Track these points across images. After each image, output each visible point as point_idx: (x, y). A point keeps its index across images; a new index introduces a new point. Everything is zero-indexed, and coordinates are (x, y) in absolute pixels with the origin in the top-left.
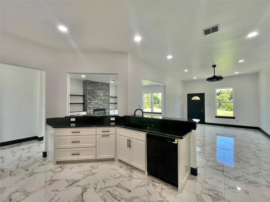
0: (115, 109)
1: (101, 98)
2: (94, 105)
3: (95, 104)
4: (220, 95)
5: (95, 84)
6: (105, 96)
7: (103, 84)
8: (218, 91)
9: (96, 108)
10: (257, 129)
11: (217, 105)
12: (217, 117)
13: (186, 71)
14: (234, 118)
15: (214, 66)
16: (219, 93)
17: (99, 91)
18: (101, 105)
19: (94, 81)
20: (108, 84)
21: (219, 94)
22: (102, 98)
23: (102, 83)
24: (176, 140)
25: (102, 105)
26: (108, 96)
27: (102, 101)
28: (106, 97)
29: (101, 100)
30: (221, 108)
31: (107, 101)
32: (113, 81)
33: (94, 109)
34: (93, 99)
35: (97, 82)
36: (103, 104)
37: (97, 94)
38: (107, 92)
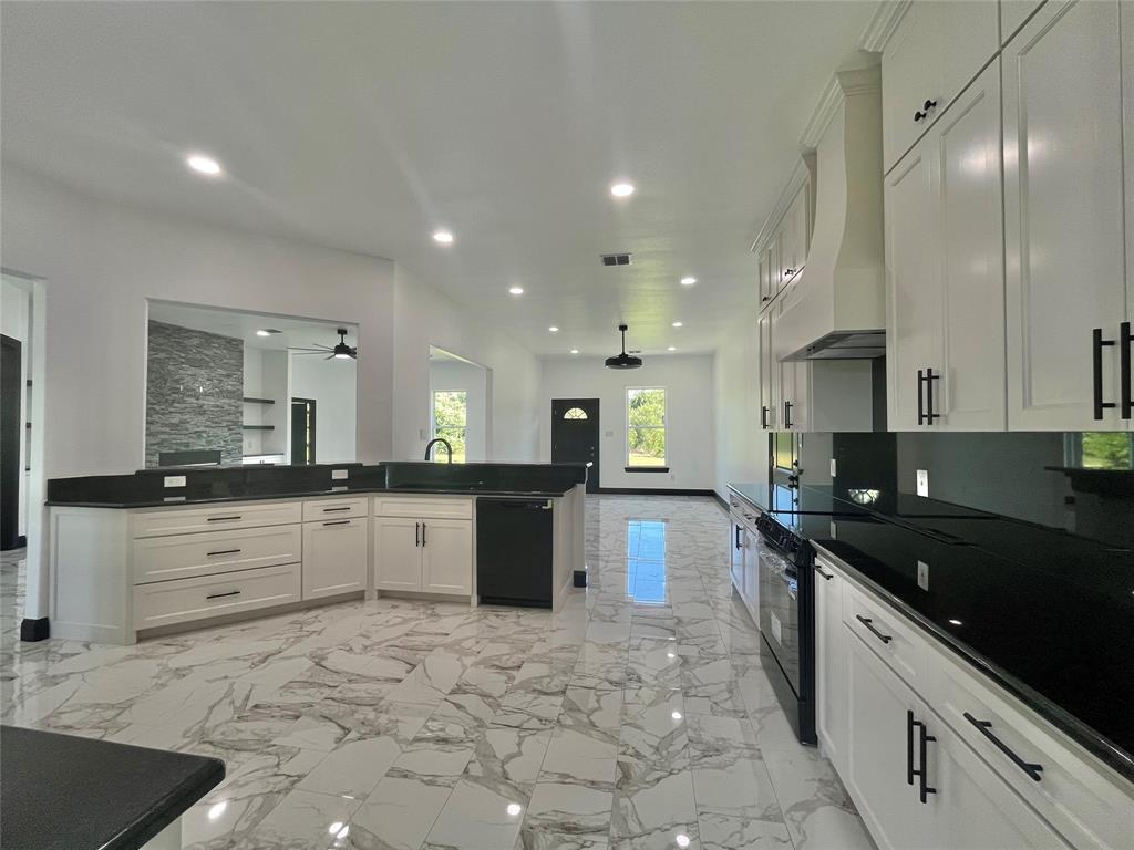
0: (260, 452)
1: (202, 402)
2: (163, 433)
3: (168, 430)
4: (640, 409)
5: (170, 335)
6: (222, 393)
7: (209, 338)
8: (632, 394)
9: (175, 447)
10: (710, 494)
11: (632, 440)
12: (629, 470)
13: (554, 329)
14: (665, 470)
15: (623, 328)
16: (639, 399)
17: (189, 372)
18: (200, 437)
19: (163, 321)
20: (235, 340)
21: (637, 404)
22: (208, 403)
23: (206, 334)
24: (549, 502)
25: (205, 435)
26: (237, 395)
27: (206, 417)
28: (226, 401)
29: (201, 411)
30: (642, 450)
31: (227, 418)
32: (269, 331)
33: (161, 454)
34: (157, 408)
35: (180, 329)
36: (212, 432)
37: (177, 381)
38: (228, 376)
